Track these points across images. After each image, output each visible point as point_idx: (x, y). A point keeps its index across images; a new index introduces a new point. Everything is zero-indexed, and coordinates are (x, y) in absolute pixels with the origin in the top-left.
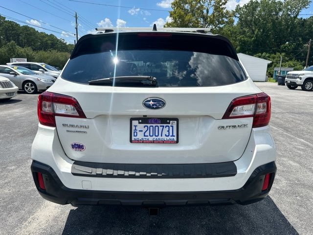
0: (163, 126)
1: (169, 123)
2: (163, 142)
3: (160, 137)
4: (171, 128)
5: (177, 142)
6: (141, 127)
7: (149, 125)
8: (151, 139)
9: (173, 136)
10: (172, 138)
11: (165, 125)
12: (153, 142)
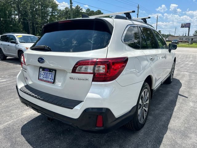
0: (50, 73)
1: (52, 72)
2: (48, 82)
3: (48, 79)
4: (52, 75)
5: (54, 83)
6: (42, 72)
7: (45, 72)
8: (45, 79)
9: (52, 79)
10: (52, 80)
11: (51, 73)
12: (45, 81)
